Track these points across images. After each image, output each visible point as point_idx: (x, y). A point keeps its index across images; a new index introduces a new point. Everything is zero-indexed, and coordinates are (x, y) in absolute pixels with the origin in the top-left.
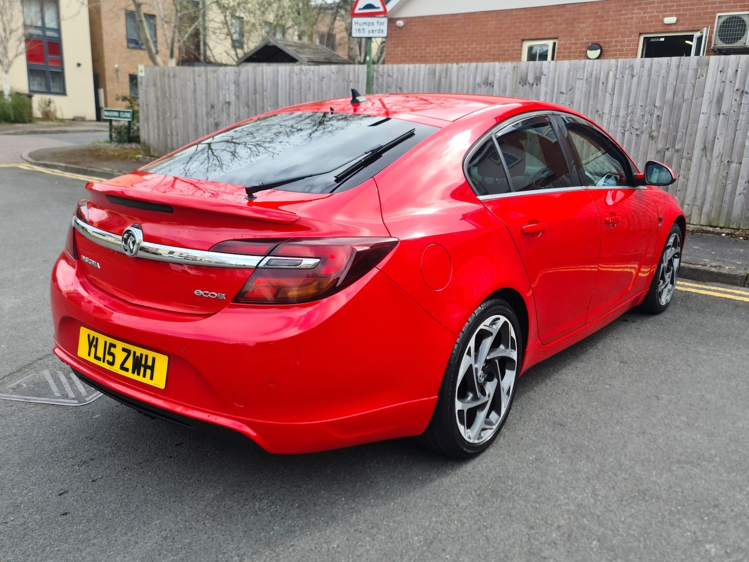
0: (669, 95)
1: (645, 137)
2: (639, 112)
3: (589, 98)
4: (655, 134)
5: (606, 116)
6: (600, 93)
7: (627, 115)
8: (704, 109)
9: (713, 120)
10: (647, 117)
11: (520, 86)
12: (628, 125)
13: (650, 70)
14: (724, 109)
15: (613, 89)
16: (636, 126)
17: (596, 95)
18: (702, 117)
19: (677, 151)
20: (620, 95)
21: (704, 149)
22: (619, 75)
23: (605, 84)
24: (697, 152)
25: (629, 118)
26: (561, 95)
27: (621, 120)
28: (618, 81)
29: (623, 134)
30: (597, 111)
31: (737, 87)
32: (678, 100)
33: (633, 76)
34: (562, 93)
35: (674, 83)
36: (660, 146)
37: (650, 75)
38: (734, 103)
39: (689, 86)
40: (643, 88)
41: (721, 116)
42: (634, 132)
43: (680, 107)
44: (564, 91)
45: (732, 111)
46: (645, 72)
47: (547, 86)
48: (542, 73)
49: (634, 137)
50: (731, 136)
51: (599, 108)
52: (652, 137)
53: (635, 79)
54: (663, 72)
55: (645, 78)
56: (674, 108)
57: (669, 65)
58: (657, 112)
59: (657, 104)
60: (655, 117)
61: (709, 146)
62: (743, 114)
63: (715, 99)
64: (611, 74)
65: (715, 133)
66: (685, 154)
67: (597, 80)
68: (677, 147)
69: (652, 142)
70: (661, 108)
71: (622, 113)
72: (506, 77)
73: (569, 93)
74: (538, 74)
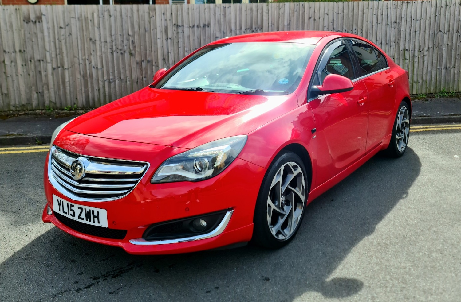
0: (136, 28)
1: (127, 55)
2: (119, 39)
3: (83, 30)
4: (133, 52)
5: (98, 43)
6: (90, 27)
7: (112, 41)
8: (159, 36)
9: (165, 42)
10: (125, 42)
11: (25, 24)
12: (114, 47)
13: (121, 12)
14: (170, 35)
15: (99, 24)
16: (120, 48)
17: (87, 29)
18: (159, 41)
19: (148, 62)
20: (105, 28)
21: (164, 59)
22: (101, 15)
23: (92, 21)
24: (160, 62)
25: (114, 43)
26: (61, 29)
27: (108, 44)
28: (101, 20)
29: (112, 53)
30: (91, 39)
31: (174, 23)
32: (142, 30)
33: (110, 16)
34: (61, 28)
35: (138, 21)
36: (138, 59)
37: (121, 16)
38: (174, 32)
39: (147, 22)
40: (119, 24)
41: (169, 40)
42: (120, 52)
43: (145, 36)
44: (62, 26)
45: (174, 37)
46: (118, 14)
47: (48, 23)
48: (42, 14)
49: (120, 55)
50: (176, 52)
51: (91, 36)
52: (131, 54)
53: (112, 18)
54: (129, 14)
55: (119, 18)
56: (141, 36)
57: (132, 10)
58: (131, 39)
59: (130, 33)
60: (130, 42)
61: (166, 57)
62: (180, 38)
63: (163, 30)
64: (95, 15)
65: (168, 50)
66: (154, 63)
67: (86, 19)
68: (148, 59)
69: (133, 59)
70: (133, 36)
71: (109, 40)
72: (10, 17)
73: (67, 28)
74: (38, 15)
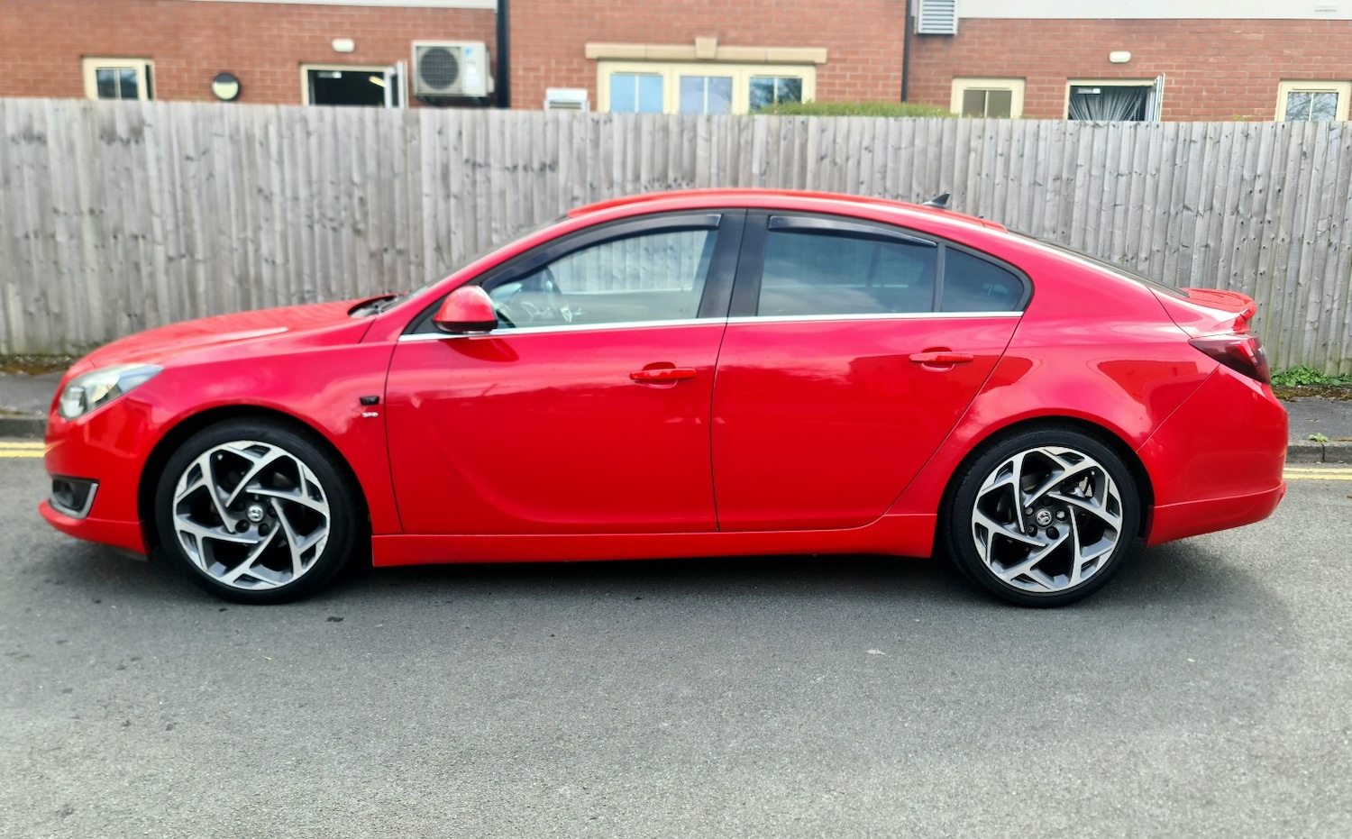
0: (371, 166)
1: (346, 232)
2: (330, 192)
3: (241, 168)
4: (361, 226)
5: (277, 199)
6: (260, 161)
7: (312, 196)
8: (426, 188)
9: (441, 204)
10: (344, 200)
11: (103, 144)
12: (316, 213)
13: (334, 126)
14: (455, 187)
15: (280, 153)
16: (330, 214)
17: (252, 164)
18: (426, 202)
19: (400, 252)
20: (294, 164)
21: (438, 249)
22: (285, 132)
23: (265, 144)
24: (429, 255)
25: (316, 202)
26: (189, 163)
27: (303, 205)
28: (286, 142)
29: (311, 227)
30: (260, 191)
31: (465, 154)
32: (385, 174)
33: (308, 134)
34: (188, 158)
35: (375, 148)
36: (373, 244)
37: (335, 134)
38: (466, 180)
39: (398, 153)
40: (328, 153)
41: (453, 201)
42: (329, 225)
43: (391, 185)
44: (191, 152)
45: (465, 193)
46: (328, 129)
47: (157, 144)
48: (142, 122)
49: (330, 233)
50: (470, 230)
51: (262, 183)
52: (357, 232)
53: (313, 140)
54: (355, 130)
55: (329, 139)
56: (384, 187)
57: (361, 121)
58: (357, 193)
59: (356, 179)
60: (356, 201)
61: (444, 244)
62: (481, 196)
63: (439, 174)
64: (272, 130)
65: (449, 225)
66: (413, 258)
67: (250, 138)
68: (400, 245)
69: (359, 241)
70: (363, 186)
71: (303, 193)
72: (69, 126)
73: (203, 158)
74: (136, 124)
